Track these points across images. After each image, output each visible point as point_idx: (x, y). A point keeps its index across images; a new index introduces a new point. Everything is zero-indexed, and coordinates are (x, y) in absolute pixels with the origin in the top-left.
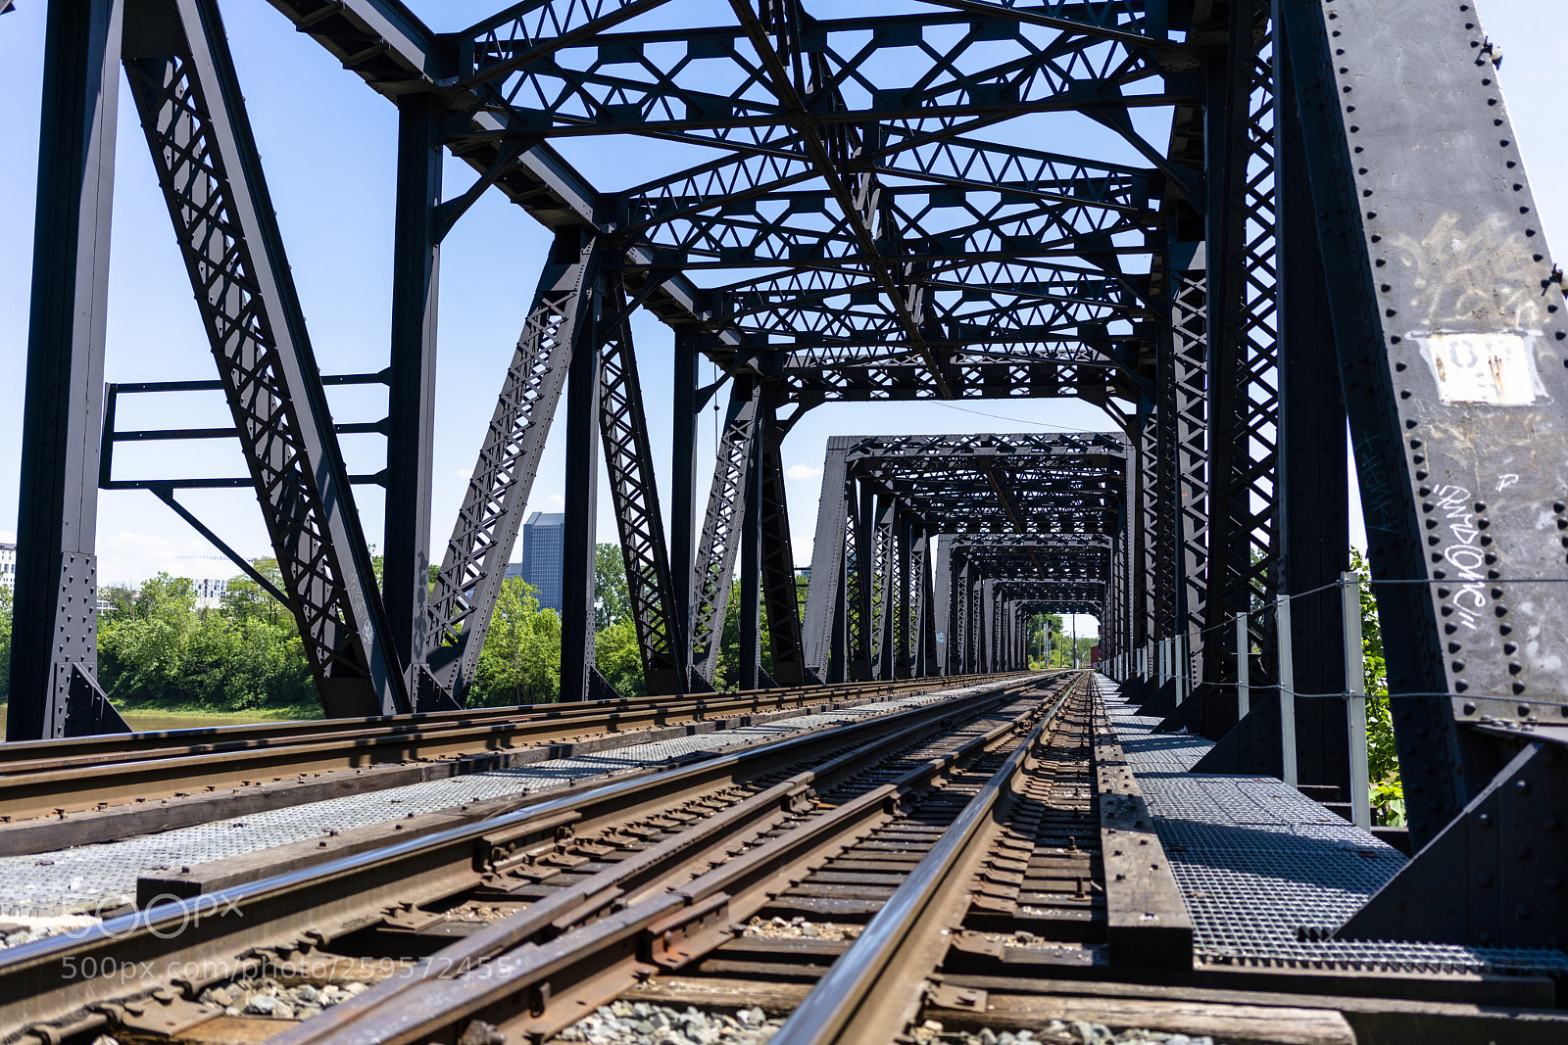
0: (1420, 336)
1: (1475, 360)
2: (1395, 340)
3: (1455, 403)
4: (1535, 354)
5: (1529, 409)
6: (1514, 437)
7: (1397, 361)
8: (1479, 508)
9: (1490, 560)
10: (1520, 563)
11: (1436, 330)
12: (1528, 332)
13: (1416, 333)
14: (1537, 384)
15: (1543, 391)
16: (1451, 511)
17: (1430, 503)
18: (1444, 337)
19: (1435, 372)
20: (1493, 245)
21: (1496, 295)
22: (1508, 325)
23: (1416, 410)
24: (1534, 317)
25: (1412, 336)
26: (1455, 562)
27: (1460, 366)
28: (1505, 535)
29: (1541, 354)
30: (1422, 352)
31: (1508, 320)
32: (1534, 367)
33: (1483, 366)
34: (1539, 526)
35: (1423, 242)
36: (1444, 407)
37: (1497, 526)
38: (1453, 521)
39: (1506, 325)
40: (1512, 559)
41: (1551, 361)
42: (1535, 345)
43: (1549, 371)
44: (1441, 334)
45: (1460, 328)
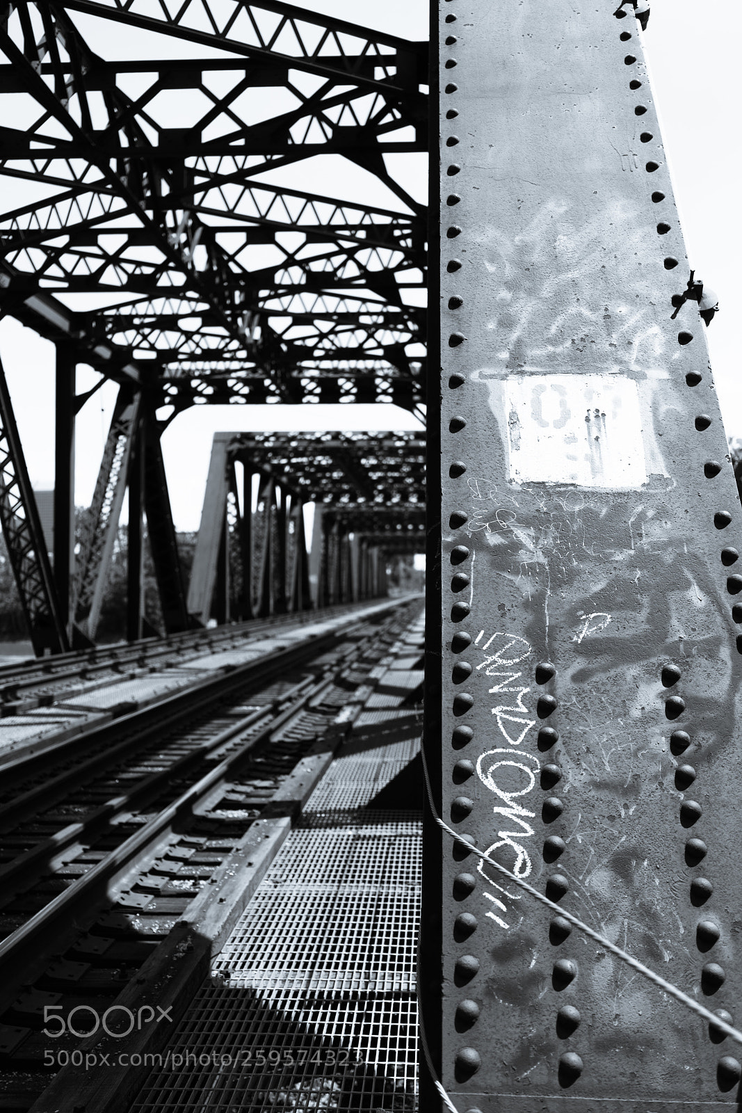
0: (492, 377)
1: (566, 415)
2: (456, 382)
3: (529, 484)
4: (655, 408)
5: (638, 496)
6: (610, 546)
7: (452, 416)
8: (544, 676)
9: (549, 780)
10: (599, 786)
11: (516, 365)
12: (649, 373)
13: (488, 371)
14: (653, 454)
15: (661, 468)
16: (497, 680)
17: (465, 665)
18: (527, 378)
19: (505, 432)
20: (612, 244)
21: (607, 317)
22: (620, 362)
23: (468, 496)
24: (658, 350)
25: (482, 376)
26: (490, 783)
27: (544, 424)
28: (579, 729)
29: (663, 408)
30: (492, 402)
31: (621, 354)
32: (650, 429)
33: (577, 425)
34: (636, 713)
35: (517, 238)
36: (510, 492)
37: (567, 711)
38: (496, 699)
39: (618, 361)
40: (585, 777)
41: (678, 420)
42: (655, 393)
43: (672, 436)
44: (522, 373)
45: (552, 365)
